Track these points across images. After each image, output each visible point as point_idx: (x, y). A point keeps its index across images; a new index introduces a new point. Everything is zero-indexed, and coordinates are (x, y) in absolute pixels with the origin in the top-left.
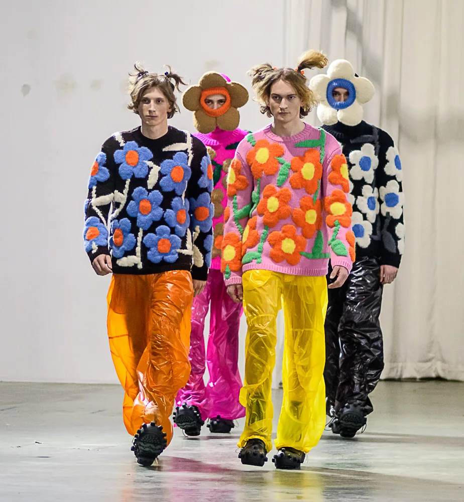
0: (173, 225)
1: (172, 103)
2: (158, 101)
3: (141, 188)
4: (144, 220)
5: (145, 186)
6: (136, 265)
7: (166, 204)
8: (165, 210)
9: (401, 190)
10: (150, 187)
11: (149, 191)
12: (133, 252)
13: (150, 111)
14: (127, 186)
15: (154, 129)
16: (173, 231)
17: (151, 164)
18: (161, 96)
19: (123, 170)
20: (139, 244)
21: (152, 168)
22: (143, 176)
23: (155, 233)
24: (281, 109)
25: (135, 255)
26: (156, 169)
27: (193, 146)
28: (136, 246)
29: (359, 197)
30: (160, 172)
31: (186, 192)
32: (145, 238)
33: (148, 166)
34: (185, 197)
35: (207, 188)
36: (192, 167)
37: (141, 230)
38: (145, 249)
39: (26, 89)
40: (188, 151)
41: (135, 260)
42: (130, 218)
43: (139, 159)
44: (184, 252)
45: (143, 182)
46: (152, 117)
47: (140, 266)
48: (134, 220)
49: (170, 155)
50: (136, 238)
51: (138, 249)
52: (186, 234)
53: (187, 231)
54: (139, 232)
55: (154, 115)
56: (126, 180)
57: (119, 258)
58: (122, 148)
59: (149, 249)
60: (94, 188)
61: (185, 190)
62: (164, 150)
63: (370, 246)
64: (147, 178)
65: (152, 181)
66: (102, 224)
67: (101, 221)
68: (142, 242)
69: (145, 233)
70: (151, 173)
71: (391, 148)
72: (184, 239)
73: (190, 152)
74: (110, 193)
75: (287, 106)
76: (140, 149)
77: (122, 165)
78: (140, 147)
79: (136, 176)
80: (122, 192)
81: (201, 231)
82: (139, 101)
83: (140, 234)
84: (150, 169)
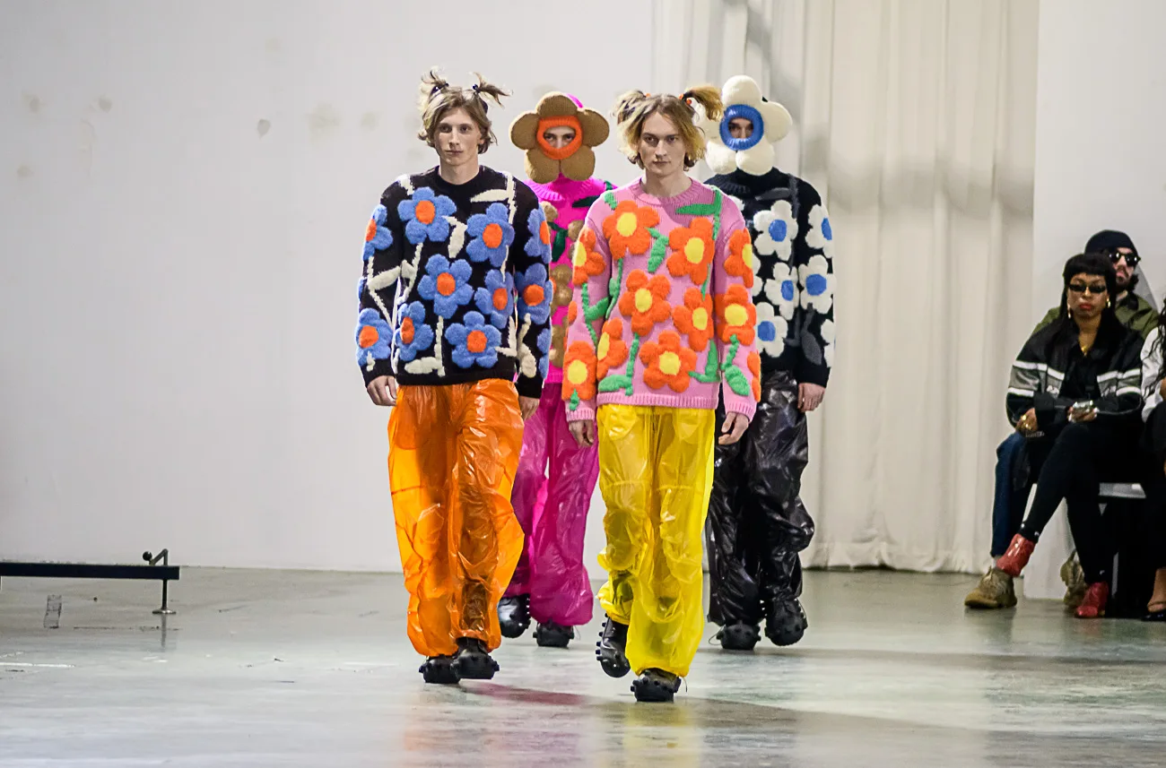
0: (488, 311)
1: (484, 130)
2: (463, 128)
3: (438, 256)
4: (445, 304)
5: (445, 253)
6: (435, 371)
7: (477, 280)
8: (475, 289)
9: (830, 271)
10: (452, 255)
11: (452, 261)
12: (429, 352)
13: (451, 144)
14: (418, 253)
15: (458, 170)
16: (488, 319)
17: (453, 221)
18: (468, 121)
19: (412, 230)
20: (439, 340)
21: (455, 226)
22: (441, 239)
23: (463, 323)
24: (657, 157)
25: (434, 356)
26: (461, 228)
27: (517, 194)
28: (434, 342)
29: (768, 281)
30: (466, 233)
31: (507, 263)
32: (447, 332)
33: (449, 225)
34: (506, 270)
35: (540, 256)
36: (515, 224)
37: (440, 318)
38: (448, 347)
39: (263, 126)
40: (509, 202)
41: (434, 364)
42: (423, 301)
43: (435, 213)
44: (506, 351)
45: (441, 247)
46: (455, 152)
47: (442, 373)
48: (429, 304)
49: (482, 207)
50: (434, 331)
51: (438, 348)
52: (508, 324)
53: (508, 320)
54: (438, 321)
55: (457, 149)
56: (416, 245)
57: (408, 362)
58: (410, 197)
59: (454, 347)
60: (371, 259)
61: (506, 259)
62: (472, 200)
63: (783, 355)
64: (447, 241)
65: (455, 246)
66: (383, 321)
67: (382, 317)
68: (443, 338)
69: (447, 323)
70: (453, 234)
71: (816, 207)
72: (505, 332)
73: (512, 203)
74: (394, 267)
75: (665, 152)
76: (436, 198)
77: (409, 223)
78: (437, 195)
79: (431, 239)
80: (410, 262)
81: (533, 322)
82: (435, 128)
83: (440, 325)
84: (452, 228)
